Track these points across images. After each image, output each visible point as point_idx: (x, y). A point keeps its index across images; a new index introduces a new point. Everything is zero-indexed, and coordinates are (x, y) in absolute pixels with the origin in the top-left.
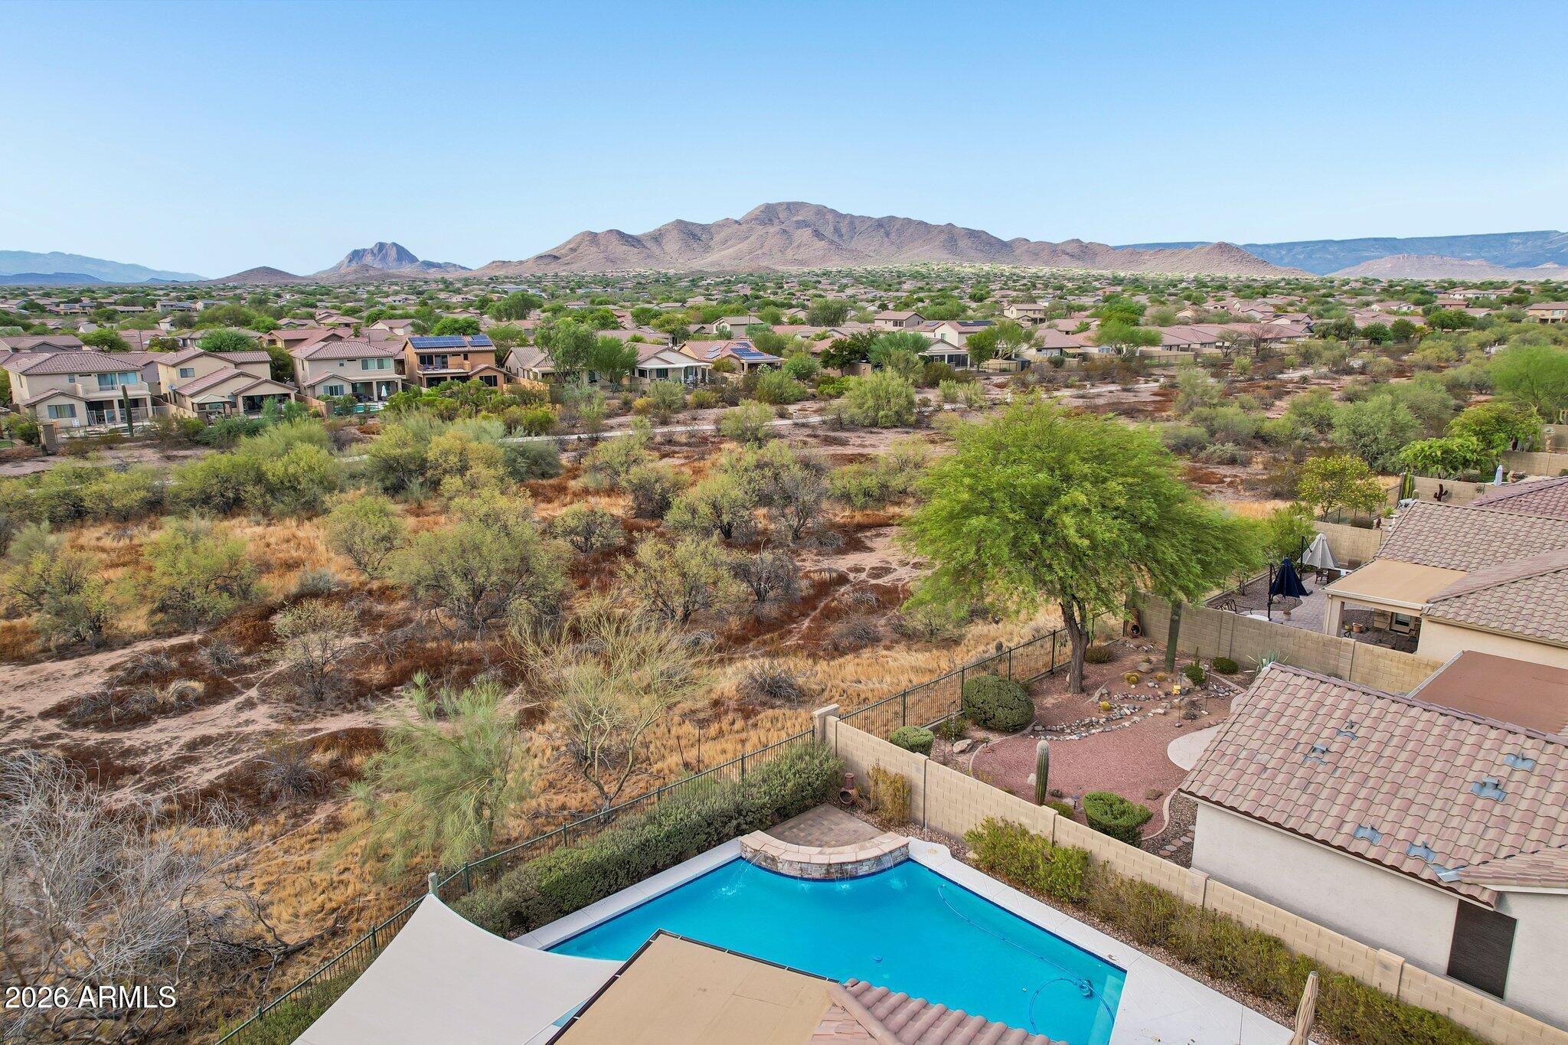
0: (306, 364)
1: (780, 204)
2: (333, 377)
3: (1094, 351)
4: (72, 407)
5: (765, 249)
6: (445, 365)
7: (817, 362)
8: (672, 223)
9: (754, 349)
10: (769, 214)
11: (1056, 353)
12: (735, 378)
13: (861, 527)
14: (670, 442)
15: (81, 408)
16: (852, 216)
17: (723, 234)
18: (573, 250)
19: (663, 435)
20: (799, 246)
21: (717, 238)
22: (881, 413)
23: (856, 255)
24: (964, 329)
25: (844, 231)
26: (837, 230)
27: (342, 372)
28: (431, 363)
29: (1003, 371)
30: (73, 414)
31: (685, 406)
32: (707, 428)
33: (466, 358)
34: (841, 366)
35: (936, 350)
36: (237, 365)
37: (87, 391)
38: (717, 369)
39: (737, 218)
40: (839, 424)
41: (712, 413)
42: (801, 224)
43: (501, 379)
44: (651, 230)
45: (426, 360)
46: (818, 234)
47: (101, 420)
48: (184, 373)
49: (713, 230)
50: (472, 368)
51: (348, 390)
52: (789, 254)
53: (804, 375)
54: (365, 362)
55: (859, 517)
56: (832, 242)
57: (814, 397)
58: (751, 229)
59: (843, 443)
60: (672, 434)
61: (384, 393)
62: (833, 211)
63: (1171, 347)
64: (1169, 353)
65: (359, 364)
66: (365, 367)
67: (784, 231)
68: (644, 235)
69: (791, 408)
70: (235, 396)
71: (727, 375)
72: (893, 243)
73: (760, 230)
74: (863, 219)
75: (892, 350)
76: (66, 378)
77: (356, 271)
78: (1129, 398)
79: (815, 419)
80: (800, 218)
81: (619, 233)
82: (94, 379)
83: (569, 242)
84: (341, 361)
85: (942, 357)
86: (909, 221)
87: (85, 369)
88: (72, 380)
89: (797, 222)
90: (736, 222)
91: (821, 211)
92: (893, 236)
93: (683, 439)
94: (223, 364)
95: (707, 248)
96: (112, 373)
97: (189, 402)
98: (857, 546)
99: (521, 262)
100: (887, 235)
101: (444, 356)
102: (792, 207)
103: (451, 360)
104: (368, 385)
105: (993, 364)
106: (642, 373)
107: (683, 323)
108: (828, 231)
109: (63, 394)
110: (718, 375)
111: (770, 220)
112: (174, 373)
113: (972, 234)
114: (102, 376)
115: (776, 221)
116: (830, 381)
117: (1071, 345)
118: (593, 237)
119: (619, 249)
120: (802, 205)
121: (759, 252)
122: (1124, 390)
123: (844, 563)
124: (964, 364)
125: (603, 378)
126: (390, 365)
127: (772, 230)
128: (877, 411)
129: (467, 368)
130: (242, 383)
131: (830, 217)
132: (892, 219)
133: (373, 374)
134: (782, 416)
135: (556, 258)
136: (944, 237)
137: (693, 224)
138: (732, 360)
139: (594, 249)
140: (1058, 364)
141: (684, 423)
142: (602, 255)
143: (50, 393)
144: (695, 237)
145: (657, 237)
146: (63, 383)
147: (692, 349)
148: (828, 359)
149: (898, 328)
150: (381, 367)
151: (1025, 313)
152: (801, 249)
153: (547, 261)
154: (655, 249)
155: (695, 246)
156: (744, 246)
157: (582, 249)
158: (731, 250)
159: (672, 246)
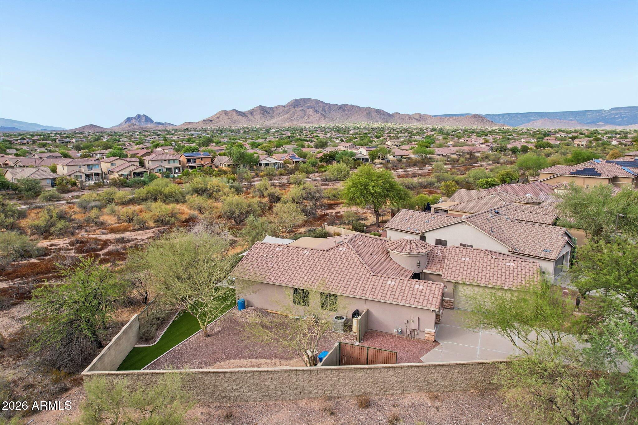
0: (150, 162)
1: (301, 99)
2: (160, 166)
3: (413, 157)
4: (81, 175)
5: (295, 117)
6: (195, 162)
7: (318, 161)
8: (258, 107)
9: (297, 156)
10: (296, 103)
11: (400, 157)
12: (292, 166)
13: (332, 204)
14: (274, 185)
15: (84, 176)
16: (330, 104)
17: (278, 111)
18: (218, 118)
19: (271, 183)
20: (309, 116)
21: (276, 113)
22: (339, 176)
23: (332, 119)
24: (368, 149)
25: (326, 110)
26: (324, 110)
27: (162, 164)
28: (190, 161)
29: (381, 163)
30: (82, 178)
31: (276, 175)
32: (285, 181)
33: (202, 160)
34: (326, 162)
35: (358, 156)
36: (129, 162)
37: (85, 171)
38: (285, 163)
39: (284, 105)
40: (326, 180)
41: (286, 177)
43: (214, 166)
44: (249, 109)
45: (189, 160)
46: (316, 111)
47: (89, 180)
48: (112, 165)
49: (274, 110)
50: (204, 163)
51: (165, 170)
52: (305, 119)
53: (314, 165)
54: (169, 161)
55: (332, 202)
56: (322, 114)
57: (317, 172)
58: (290, 109)
59: (328, 185)
60: (274, 183)
61: (177, 171)
62: (322, 102)
63: (440, 155)
64: (439, 157)
65: (167, 161)
66: (169, 163)
67: (303, 110)
68: (246, 111)
69: (311, 175)
70: (130, 172)
71: (288, 165)
72: (346, 115)
73: (293, 110)
74: (334, 105)
75: (343, 156)
76: (78, 166)
77: (129, 126)
78: (420, 172)
79: (318, 179)
80: (309, 105)
81: (236, 111)
82: (86, 167)
83: (216, 114)
84: (162, 161)
85: (360, 159)
86: (352, 106)
87: (84, 164)
88: (80, 167)
89: (308, 106)
90: (283, 106)
91: (317, 102)
92: (346, 112)
93: (278, 184)
94: (125, 162)
95: (272, 117)
96: (92, 165)
97: (116, 174)
98: (332, 208)
99: (197, 123)
100: (344, 111)
101: (195, 159)
102: (306, 101)
103: (197, 160)
104: (171, 168)
105: (377, 161)
106: (261, 164)
107: (270, 148)
108: (320, 110)
109: (79, 172)
110: (286, 165)
111: (297, 105)
112: (109, 165)
113: (378, 111)
114: (89, 166)
115: (299, 106)
116: (323, 167)
117: (405, 154)
118: (226, 113)
119: (236, 117)
120: (310, 99)
121: (293, 118)
122: (420, 169)
123: (328, 212)
124: (368, 161)
125: (248, 166)
126: (177, 162)
127: (298, 109)
128: (338, 176)
129: (202, 163)
130: (133, 168)
131: (321, 104)
132: (345, 105)
133: (172, 165)
134: (308, 178)
135: (211, 121)
136: (366, 112)
137: (266, 107)
138: (290, 160)
139: (226, 117)
140: (400, 161)
141: (277, 180)
142: (229, 120)
143: (74, 171)
144: (267, 112)
145: (252, 112)
146: (77, 168)
147: (276, 157)
148: (322, 160)
149: (346, 149)
150: (174, 163)
151: (393, 143)
152: (310, 117)
153: (208, 122)
154: (251, 117)
155: (267, 116)
156: (287, 116)
157: (221, 117)
158: (281, 118)
159: (258, 116)
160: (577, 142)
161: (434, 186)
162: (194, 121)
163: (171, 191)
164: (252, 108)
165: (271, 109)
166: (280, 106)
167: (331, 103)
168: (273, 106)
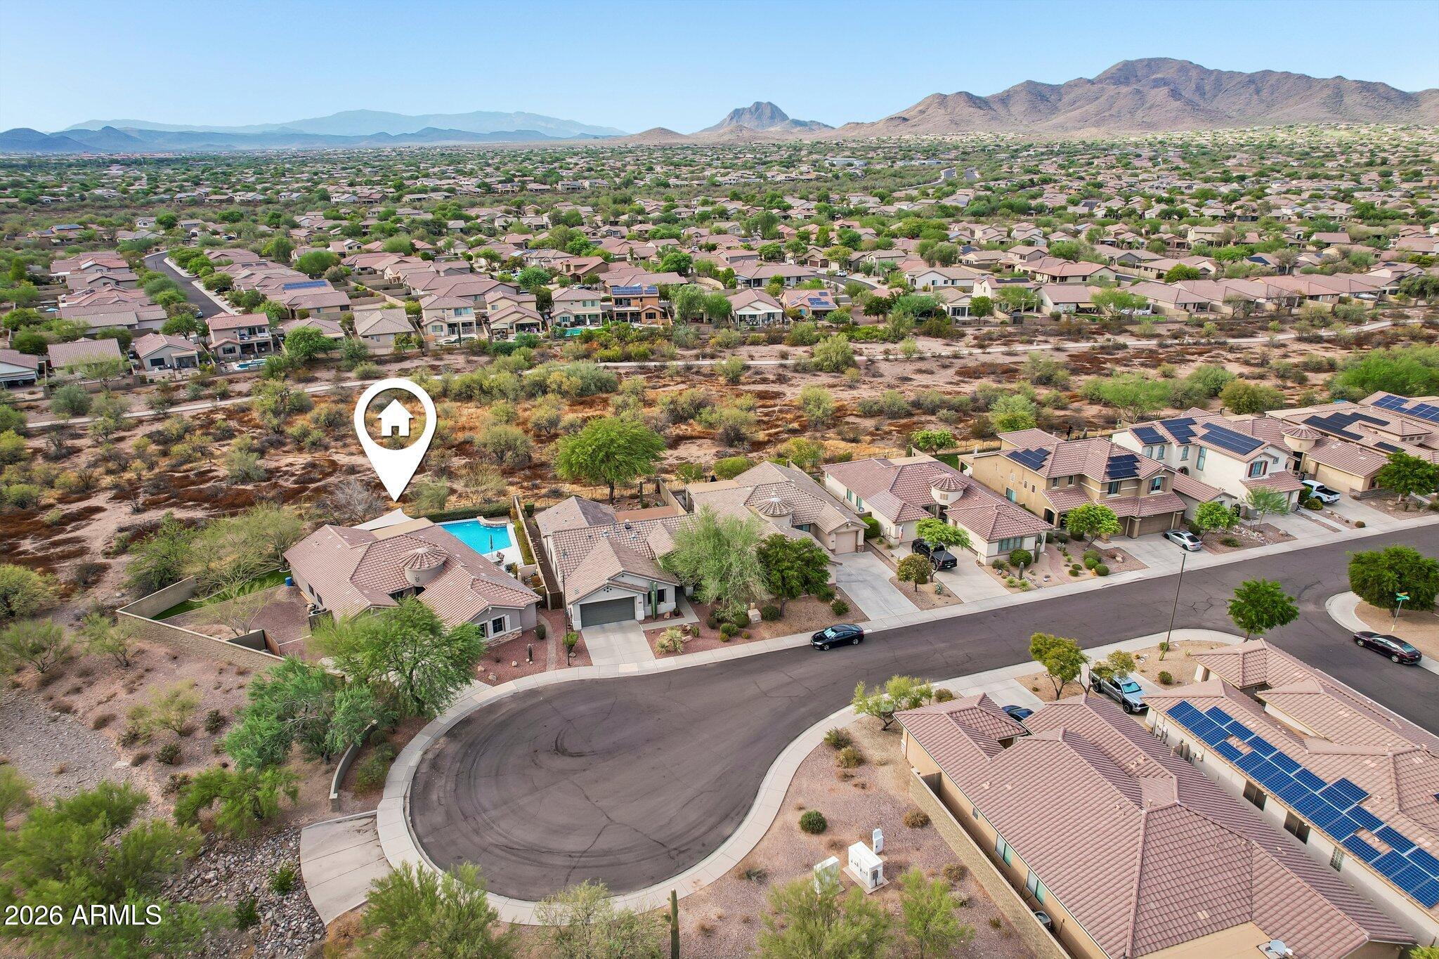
1: (1141, 61)
5: (1113, 112)
8: (1022, 85)
10: (1125, 74)
16: (1219, 72)
17: (1072, 95)
18: (922, 112)
20: (1150, 108)
21: (1066, 99)
23: (1215, 118)
25: (1207, 88)
26: (1199, 89)
39: (1091, 77)
42: (1157, 84)
44: (1000, 91)
46: (1175, 94)
49: (1062, 91)
52: (1139, 114)
56: (1189, 102)
58: (1103, 89)
62: (1198, 66)
67: (1138, 91)
68: (993, 96)
72: (1262, 101)
73: (1111, 90)
74: (1231, 74)
77: (732, 131)
80: (1159, 76)
81: (968, 94)
83: (919, 104)
86: (1287, 75)
89: (1155, 80)
90: (1089, 81)
91: (1185, 67)
92: (1265, 93)
95: (1054, 110)
99: (873, 124)
100: (1258, 92)
102: (1152, 64)
108: (1188, 93)
111: (1127, 78)
113: (1366, 88)
115: (1133, 80)
118: (942, 99)
119: (966, 111)
120: (1165, 61)
121: (1107, 114)
127: (1124, 89)
131: (1193, 73)
132: (1267, 73)
135: (905, 119)
136: (1327, 92)
137: (1043, 85)
139: (942, 111)
142: (947, 118)
144: (1043, 98)
145: (1005, 99)
152: (1153, 111)
153: (896, 123)
154: (1002, 111)
155: (1042, 107)
156: (1091, 108)
157: (930, 111)
158: (1078, 112)
159: (1018, 108)
162: (868, 120)
164: (1006, 88)
165: (1055, 89)
166: (1080, 82)
167: (1224, 69)
168: (1062, 83)
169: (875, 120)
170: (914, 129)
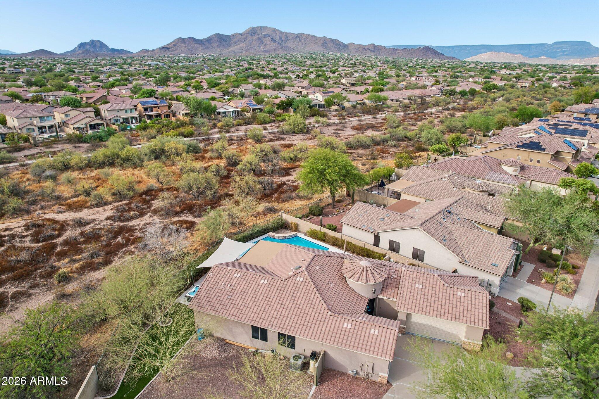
0: (106, 112)
1: (258, 27)
2: (117, 116)
3: (367, 102)
4: (33, 129)
5: (252, 46)
6: (152, 111)
7: (275, 109)
8: (214, 35)
9: (254, 103)
10: (253, 31)
11: (354, 103)
12: (249, 115)
13: (289, 169)
14: (231, 140)
15: (36, 129)
16: (286, 33)
17: (235, 39)
18: (175, 45)
19: (229, 137)
20: (265, 45)
21: (233, 41)
22: (296, 129)
23: (288, 49)
24: (324, 95)
25: (283, 38)
26: (280, 38)
27: (118, 114)
28: (147, 110)
29: (336, 110)
30: (34, 131)
31: (233, 125)
32: (242, 134)
33: (159, 108)
34: (283, 110)
35: (314, 103)
36: (84, 112)
37: (37, 123)
38: (242, 111)
39: (241, 33)
40: (283, 133)
41: (243, 128)
43: (171, 115)
44: (206, 37)
45: (146, 109)
46: (273, 40)
47: (43, 133)
48: (67, 116)
49: (231, 38)
50: (162, 111)
51: (121, 120)
52: (262, 48)
53: (271, 113)
54: (126, 111)
55: (289, 166)
56: (278, 43)
57: (274, 121)
58: (246, 37)
59: (284, 139)
60: (232, 136)
61: (134, 122)
62: (279, 30)
63: (392, 100)
64: (392, 102)
65: (124, 111)
66: (126, 112)
67: (260, 38)
68: (204, 39)
69: (268, 126)
70: (86, 124)
71: (246, 113)
72: (302, 44)
73: (250, 38)
74: (290, 34)
75: (300, 105)
76: (29, 119)
77: (83, 52)
78: (374, 121)
79: (275, 130)
80: (266, 33)
81: (193, 38)
82: (38, 119)
83: (173, 42)
84: (118, 110)
85: (316, 105)
86: (308, 35)
87: (35, 116)
88: (31, 120)
89: (265, 35)
91: (274, 30)
92: (303, 41)
93: (235, 138)
94: (79, 113)
95: (229, 45)
96: (44, 117)
97: (71, 126)
98: (288, 174)
100: (300, 40)
101: (151, 108)
102: (262, 28)
103: (154, 109)
104: (128, 119)
105: (333, 107)
106: (218, 113)
107: (227, 88)
108: (277, 39)
109: (30, 125)
110: (243, 113)
111: (254, 34)
112: (63, 116)
113: (333, 41)
114: (41, 118)
115: (256, 34)
116: (279, 115)
117: (359, 99)
118: (183, 40)
119: (193, 45)
120: (266, 27)
121: (250, 47)
122: (374, 118)
123: (285, 179)
124: (324, 107)
125: (205, 115)
126: (134, 111)
127: (255, 38)
128: (294, 128)
129: (159, 112)
130: (88, 120)
131: (277, 33)
132: (302, 34)
133: (129, 115)
134: (265, 129)
135: (168, 48)
136: (322, 42)
137: (223, 35)
138: (247, 108)
139: (183, 45)
140: (354, 107)
141: (234, 132)
142: (187, 48)
143: (25, 124)
144: (225, 41)
145: (209, 40)
146: (29, 120)
147: (234, 103)
148: (279, 107)
149: (303, 89)
150: (131, 112)
151: (348, 81)
152: (267, 46)
153: (164, 50)
154: (208, 45)
155: (224, 44)
156: (243, 44)
157: (178, 45)
158: (239, 46)
159: (215, 44)
160: (521, 84)
161: (387, 144)
162: (151, 49)
163: (128, 154)
165: (228, 36)
166: (237, 34)
167: (288, 32)
168: (230, 34)
169: (154, 49)
170: (173, 53)
